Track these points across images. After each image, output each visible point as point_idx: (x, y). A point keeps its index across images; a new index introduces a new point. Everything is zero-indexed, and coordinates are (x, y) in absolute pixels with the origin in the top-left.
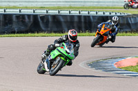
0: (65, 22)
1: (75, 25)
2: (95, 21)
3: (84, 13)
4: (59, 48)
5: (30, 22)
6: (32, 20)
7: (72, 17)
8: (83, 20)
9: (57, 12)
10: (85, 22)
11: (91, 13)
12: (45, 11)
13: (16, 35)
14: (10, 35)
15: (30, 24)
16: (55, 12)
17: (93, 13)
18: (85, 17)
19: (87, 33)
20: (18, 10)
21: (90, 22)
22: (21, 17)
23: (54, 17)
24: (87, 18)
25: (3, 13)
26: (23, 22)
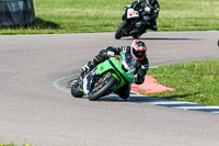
4: (113, 59)
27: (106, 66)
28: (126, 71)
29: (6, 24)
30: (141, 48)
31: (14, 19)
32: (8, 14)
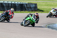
2: (18, 6)
4: (30, 17)
8: (13, 5)
9: (3, 2)
28: (33, 20)
29: (30, 10)
30: (37, 15)
31: (32, 9)
32: (31, 8)
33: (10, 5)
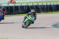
0: (41, 8)
1: (45, 9)
2: (54, 7)
3: (49, 4)
5: (26, 9)
6: (27, 8)
7: (44, 6)
8: (48, 7)
9: (37, 4)
10: (49, 8)
11: (51, 4)
12: (32, 4)
13: (20, 15)
14: (18, 15)
15: (26, 10)
16: (36, 4)
17: (52, 4)
18: (49, 5)
19: (51, 12)
20: (20, 4)
21: (51, 8)
22: (22, 7)
23: (36, 6)
24: (50, 6)
25: (14, 5)
26: (23, 9)
27: (27, 19)
33: (46, 7)
